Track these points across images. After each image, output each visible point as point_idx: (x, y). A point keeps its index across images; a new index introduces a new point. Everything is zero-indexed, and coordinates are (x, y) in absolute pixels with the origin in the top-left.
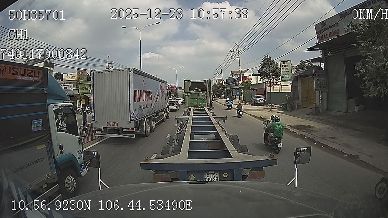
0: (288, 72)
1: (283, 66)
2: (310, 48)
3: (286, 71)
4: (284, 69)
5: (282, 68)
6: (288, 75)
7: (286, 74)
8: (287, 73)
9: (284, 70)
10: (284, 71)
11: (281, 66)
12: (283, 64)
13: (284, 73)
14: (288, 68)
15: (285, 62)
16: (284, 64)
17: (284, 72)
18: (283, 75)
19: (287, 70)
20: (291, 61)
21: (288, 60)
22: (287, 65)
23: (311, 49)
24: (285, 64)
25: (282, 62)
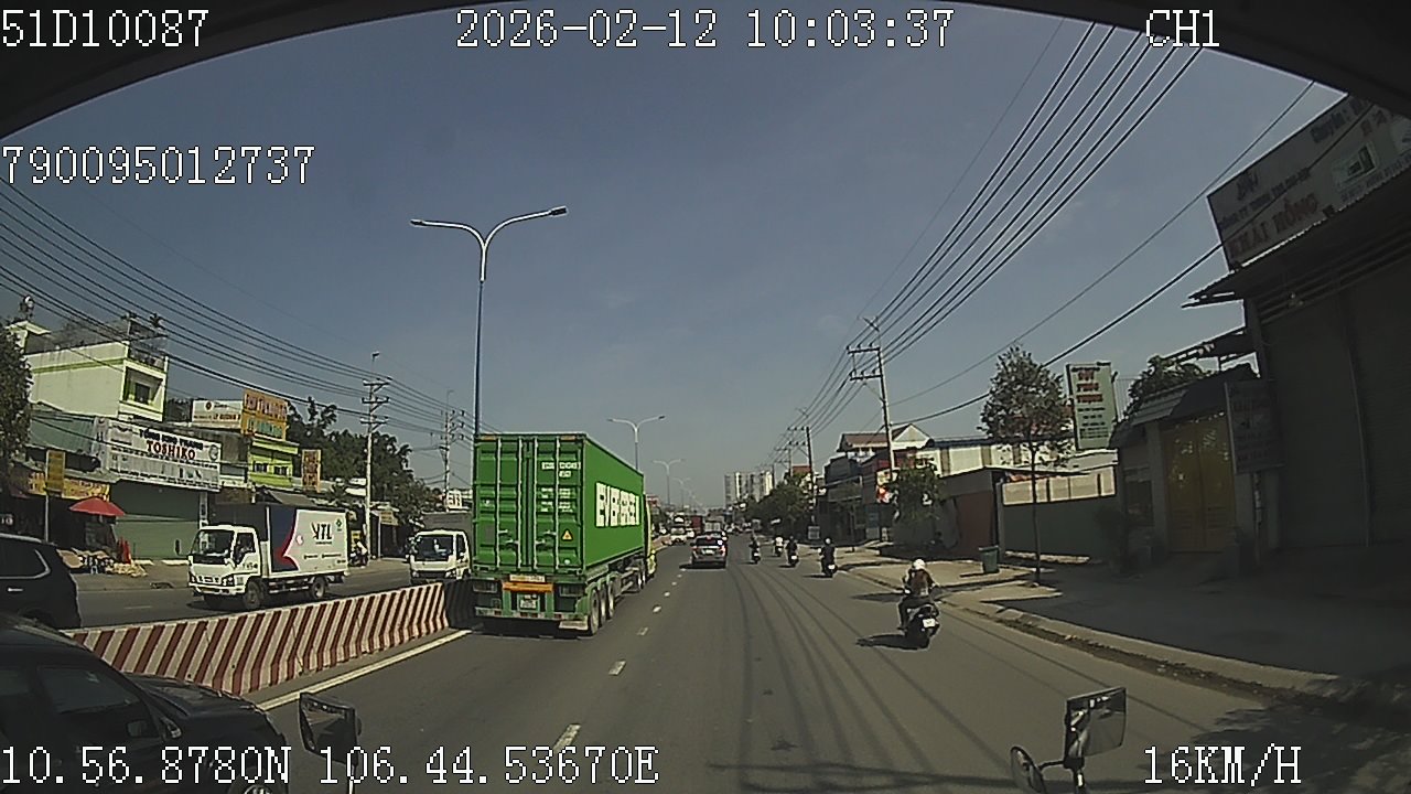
0: (1101, 412)
1: (1079, 390)
2: (1202, 293)
3: (1094, 409)
4: (1084, 401)
5: (1078, 397)
6: (1103, 424)
7: (1097, 420)
8: (1100, 416)
9: (1086, 405)
10: (1088, 410)
11: (1075, 389)
12: (1081, 379)
13: (1086, 417)
14: (1100, 395)
15: (1088, 372)
16: (1083, 382)
17: (1086, 413)
18: (1084, 425)
19: (1096, 405)
20: (1108, 364)
21: (1099, 364)
22: (1097, 384)
23: (1207, 296)
24: (1087, 379)
25: (1074, 370)
